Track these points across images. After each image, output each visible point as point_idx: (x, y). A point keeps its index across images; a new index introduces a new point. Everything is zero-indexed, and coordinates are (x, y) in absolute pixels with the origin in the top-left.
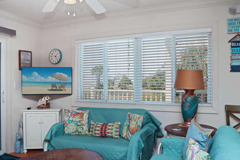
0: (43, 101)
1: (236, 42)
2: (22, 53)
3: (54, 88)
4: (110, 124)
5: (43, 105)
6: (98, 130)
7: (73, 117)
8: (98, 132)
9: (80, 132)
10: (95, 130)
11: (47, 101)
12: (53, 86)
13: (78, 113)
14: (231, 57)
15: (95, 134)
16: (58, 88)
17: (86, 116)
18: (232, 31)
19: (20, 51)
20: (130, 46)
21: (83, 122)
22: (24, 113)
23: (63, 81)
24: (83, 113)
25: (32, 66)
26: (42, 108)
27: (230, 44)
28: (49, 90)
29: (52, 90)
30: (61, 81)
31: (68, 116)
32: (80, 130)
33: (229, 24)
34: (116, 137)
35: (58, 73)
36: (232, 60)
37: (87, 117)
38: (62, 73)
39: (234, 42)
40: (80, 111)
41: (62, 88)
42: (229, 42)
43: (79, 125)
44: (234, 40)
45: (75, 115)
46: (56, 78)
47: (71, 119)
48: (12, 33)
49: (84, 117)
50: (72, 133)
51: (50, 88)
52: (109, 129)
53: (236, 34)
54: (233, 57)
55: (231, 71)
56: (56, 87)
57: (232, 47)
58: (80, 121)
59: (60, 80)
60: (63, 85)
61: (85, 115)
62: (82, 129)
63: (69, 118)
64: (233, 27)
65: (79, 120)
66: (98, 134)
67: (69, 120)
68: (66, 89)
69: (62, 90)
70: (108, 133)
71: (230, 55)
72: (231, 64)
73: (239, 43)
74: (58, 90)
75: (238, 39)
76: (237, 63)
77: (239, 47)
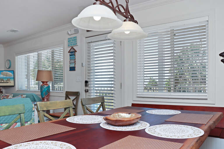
16: (5, 81)
18: (69, 45)
23: (9, 77)
24: (9, 96)
27: (69, 53)
30: (7, 77)
33: (68, 41)
36: (70, 63)
39: (71, 52)
41: (8, 81)
42: (69, 52)
44: (70, 51)
46: (3, 75)
53: (71, 48)
54: (71, 62)
55: (70, 70)
56: (4, 81)
57: (70, 55)
59: (6, 76)
60: (9, 79)
64: (70, 43)
69: (8, 83)
71: (69, 60)
72: (69, 66)
73: (73, 53)
74: (5, 83)
75: (72, 50)
76: (72, 65)
77: (73, 55)
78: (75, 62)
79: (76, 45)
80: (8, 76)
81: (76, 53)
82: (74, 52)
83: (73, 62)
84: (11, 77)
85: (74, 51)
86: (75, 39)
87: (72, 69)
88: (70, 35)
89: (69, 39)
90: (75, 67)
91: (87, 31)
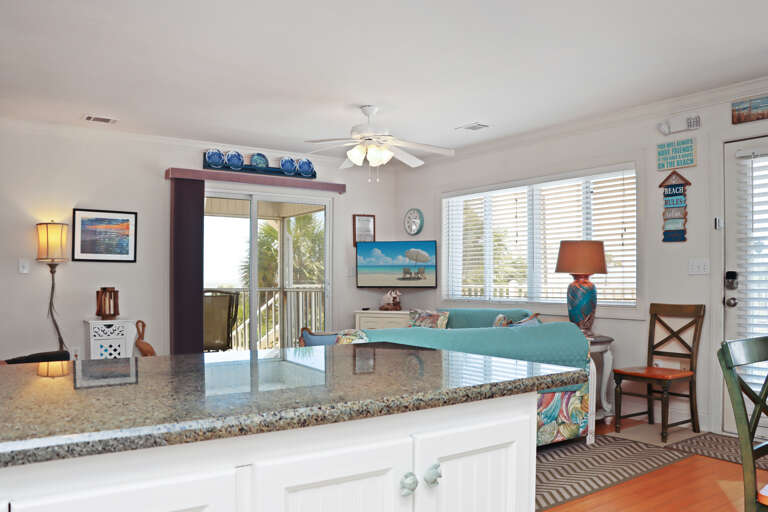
0: (389, 297)
1: (672, 186)
2: (357, 218)
3: (408, 276)
5: (389, 304)
7: (422, 321)
11: (395, 298)
12: (406, 273)
13: (430, 315)
14: (664, 214)
16: (413, 275)
17: (442, 321)
18: (663, 166)
19: (354, 216)
22: (357, 317)
23: (421, 264)
24: (438, 316)
25: (377, 240)
26: (387, 309)
27: (662, 190)
28: (399, 279)
29: (404, 279)
30: (419, 264)
31: (413, 318)
33: (659, 154)
35: (413, 249)
36: (665, 220)
37: (445, 322)
38: (419, 250)
39: (668, 187)
40: (435, 313)
41: (420, 276)
42: (660, 186)
44: (667, 183)
45: (424, 319)
46: (410, 259)
47: (417, 323)
48: (341, 189)
49: (438, 322)
51: (401, 276)
53: (670, 172)
54: (668, 215)
55: (664, 240)
56: (410, 274)
57: (666, 196)
59: (416, 260)
60: (421, 270)
61: (442, 318)
63: (415, 321)
64: (666, 159)
65: (430, 325)
67: (414, 325)
68: (427, 276)
69: (419, 279)
71: (663, 210)
72: (663, 228)
73: (675, 188)
74: (414, 279)
75: (673, 181)
76: (672, 226)
77: (676, 195)
78: (686, 214)
79: (690, 163)
80: (421, 261)
81: (687, 187)
82: (681, 185)
83: (678, 214)
84: (429, 264)
85: (681, 182)
86: (686, 146)
87: (675, 236)
88: (666, 135)
89: (660, 146)
90: (684, 232)
91: (733, 123)
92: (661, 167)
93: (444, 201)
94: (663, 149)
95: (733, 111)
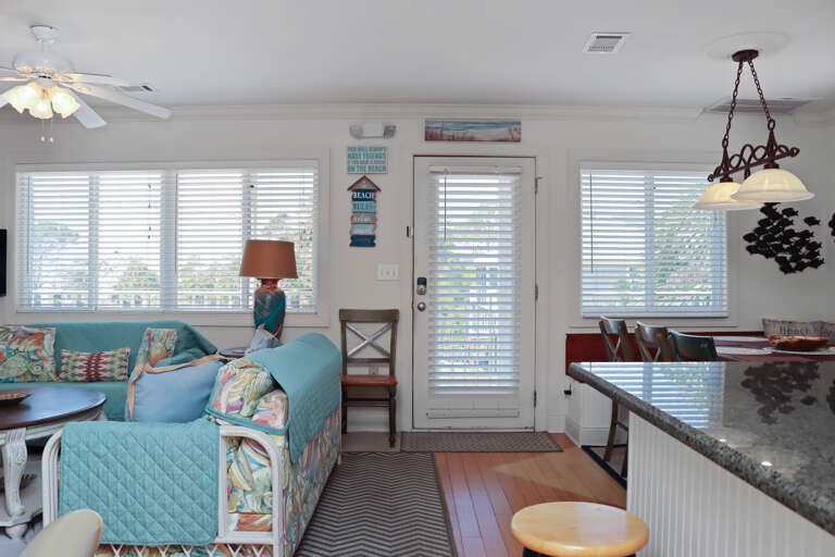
1: (361, 191)
4: (107, 353)
6: (81, 367)
7: (19, 343)
8: (81, 371)
9: (37, 376)
10: (74, 367)
13: (31, 334)
14: (352, 217)
15: (74, 375)
17: (49, 341)
18: (353, 169)
20: (153, 187)
21: (44, 354)
24: (43, 334)
27: (351, 193)
31: (6, 339)
32: (36, 370)
33: (349, 156)
34: (122, 377)
36: (353, 224)
37: (53, 342)
39: (357, 191)
40: (36, 330)
42: (349, 189)
43: (33, 360)
44: (356, 187)
45: (23, 338)
47: (14, 346)
49: (46, 342)
50: (18, 377)
52: (105, 363)
53: (361, 176)
54: (357, 220)
55: (352, 245)
57: (354, 200)
58: (35, 352)
61: (48, 337)
62: (40, 368)
63: (10, 344)
64: (356, 162)
65: (33, 348)
66: (81, 375)
67: (8, 349)
70: (104, 370)
71: (351, 214)
72: (351, 232)
73: (364, 193)
75: (364, 186)
76: (360, 231)
77: (365, 200)
78: (376, 220)
79: (384, 170)
81: (378, 194)
82: (370, 191)
83: (367, 219)
85: (371, 188)
86: (379, 154)
87: (363, 241)
88: (358, 138)
89: (350, 149)
90: (372, 238)
91: (426, 139)
92: (350, 169)
93: (18, 175)
94: (352, 153)
95: (427, 128)
